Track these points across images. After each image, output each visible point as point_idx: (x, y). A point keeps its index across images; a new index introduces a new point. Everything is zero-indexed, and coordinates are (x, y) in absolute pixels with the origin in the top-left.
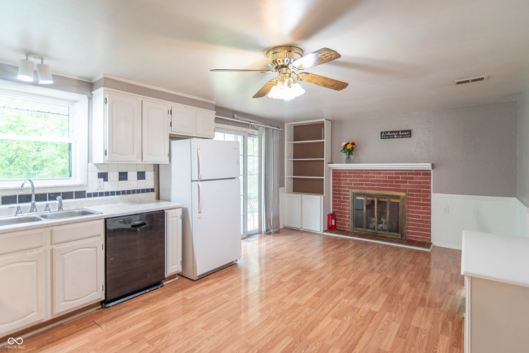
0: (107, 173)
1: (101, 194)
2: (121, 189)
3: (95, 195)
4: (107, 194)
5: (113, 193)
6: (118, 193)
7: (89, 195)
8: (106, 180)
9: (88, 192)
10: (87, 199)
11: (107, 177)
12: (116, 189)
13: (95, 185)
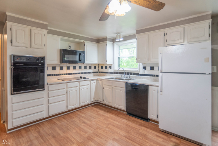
0: (146, 67)
1: (144, 75)
2: (151, 74)
3: (142, 75)
4: (146, 75)
5: (148, 75)
6: (150, 75)
7: (140, 75)
8: (145, 69)
9: (140, 73)
10: (139, 76)
11: (146, 68)
12: (149, 74)
13: (142, 71)
